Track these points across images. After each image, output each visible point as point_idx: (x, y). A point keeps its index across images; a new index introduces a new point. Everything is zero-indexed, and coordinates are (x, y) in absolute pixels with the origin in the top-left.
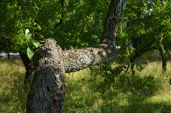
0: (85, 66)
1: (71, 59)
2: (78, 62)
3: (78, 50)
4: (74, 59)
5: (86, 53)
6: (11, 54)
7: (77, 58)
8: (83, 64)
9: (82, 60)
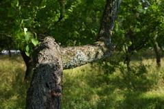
0: (82, 63)
1: (69, 56)
2: (76, 59)
3: (76, 48)
4: (72, 56)
5: (83, 50)
6: (12, 51)
7: (74, 55)
8: (81, 61)
9: (79, 57)
